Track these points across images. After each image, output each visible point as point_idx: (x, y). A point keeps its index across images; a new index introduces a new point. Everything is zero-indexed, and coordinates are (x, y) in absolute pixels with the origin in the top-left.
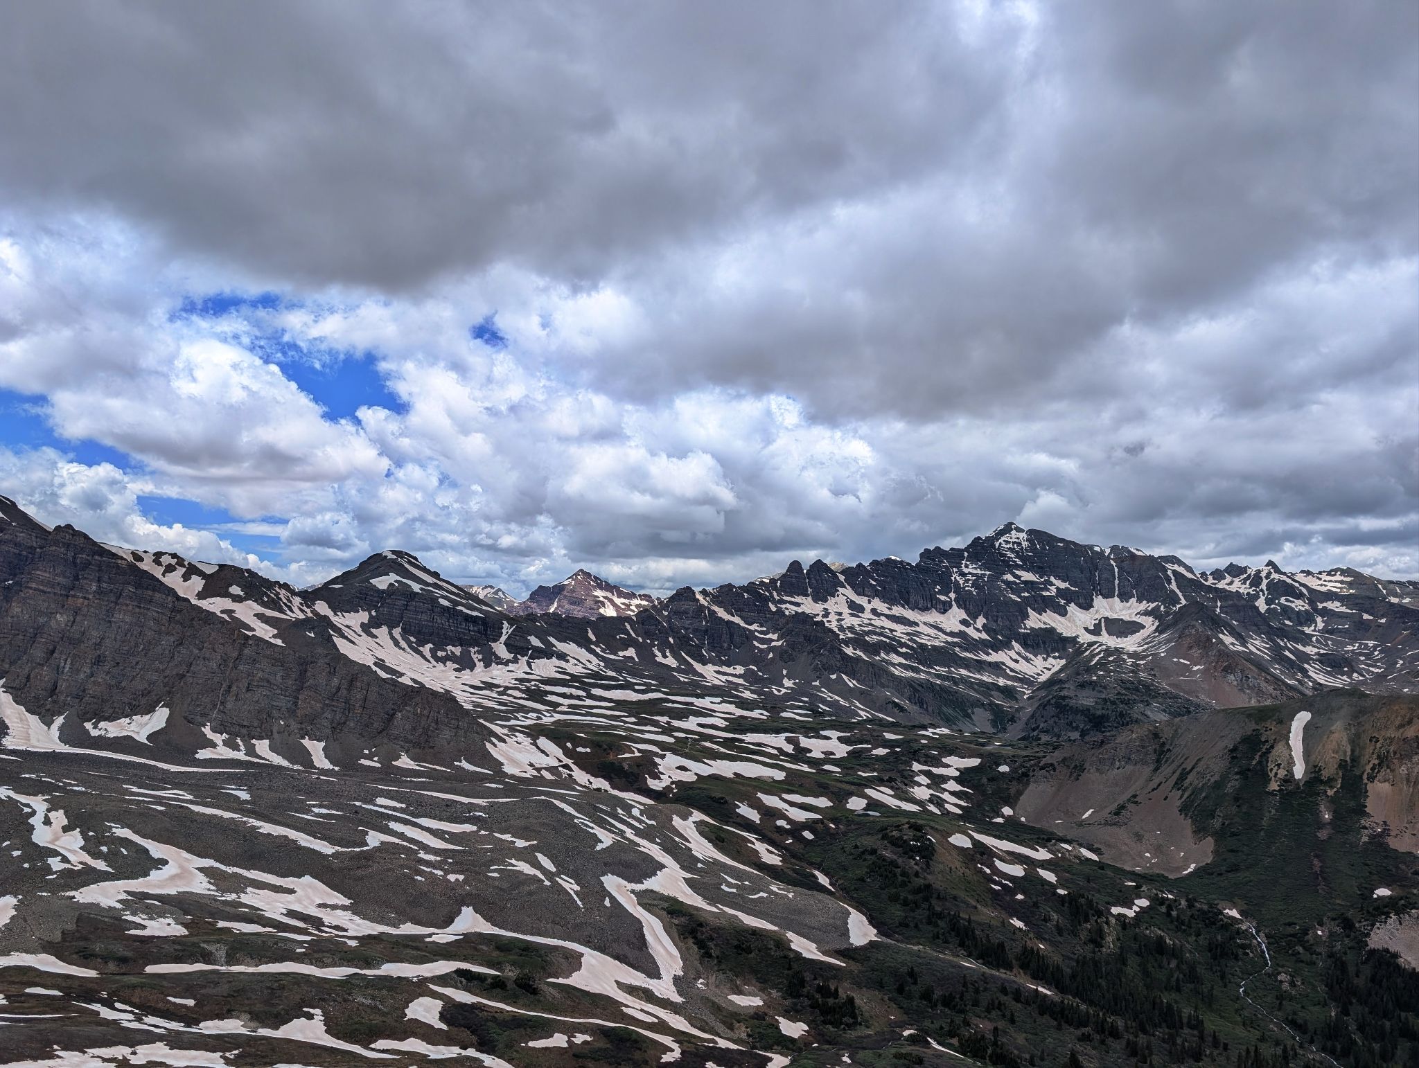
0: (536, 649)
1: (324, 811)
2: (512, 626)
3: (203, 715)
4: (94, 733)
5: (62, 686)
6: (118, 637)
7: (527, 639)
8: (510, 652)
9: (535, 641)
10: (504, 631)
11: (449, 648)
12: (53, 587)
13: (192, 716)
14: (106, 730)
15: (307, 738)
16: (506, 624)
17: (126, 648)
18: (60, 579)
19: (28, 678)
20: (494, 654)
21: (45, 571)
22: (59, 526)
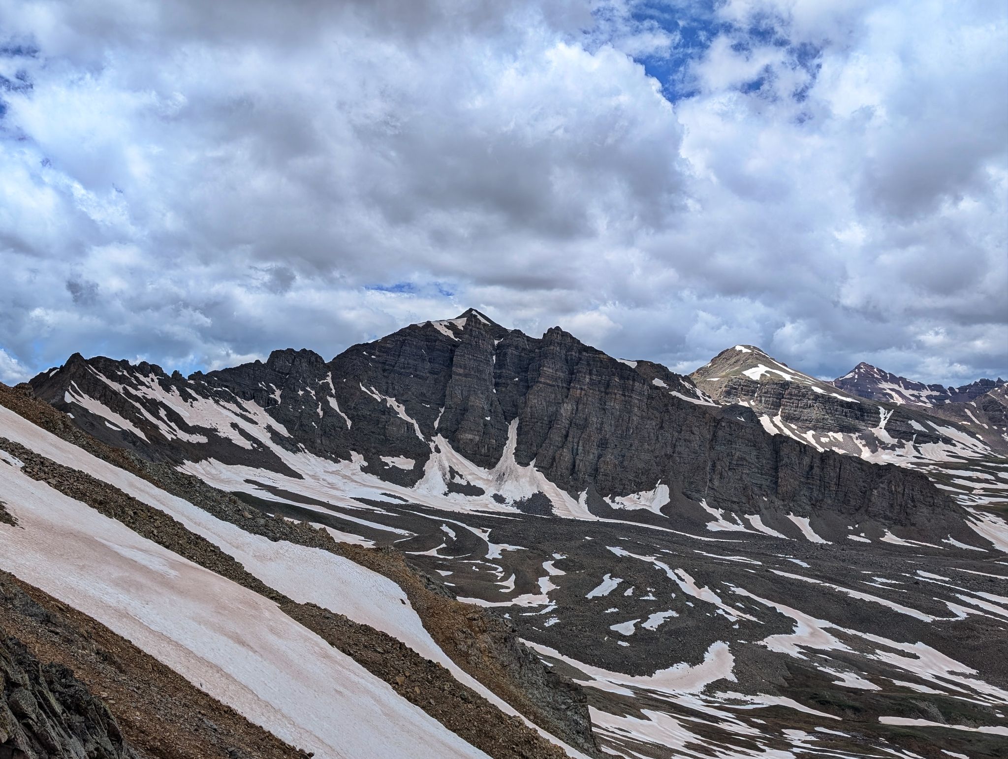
0: (920, 434)
1: (884, 580)
2: (889, 411)
3: (698, 491)
4: (615, 506)
5: (580, 465)
6: (613, 422)
7: (907, 424)
8: (893, 437)
9: (917, 426)
10: (882, 416)
11: (831, 434)
12: (556, 380)
13: (690, 493)
14: (622, 504)
15: (792, 514)
16: (882, 410)
17: (620, 432)
18: (560, 374)
19: (554, 459)
20: (877, 438)
21: (549, 367)
22: (551, 328)
